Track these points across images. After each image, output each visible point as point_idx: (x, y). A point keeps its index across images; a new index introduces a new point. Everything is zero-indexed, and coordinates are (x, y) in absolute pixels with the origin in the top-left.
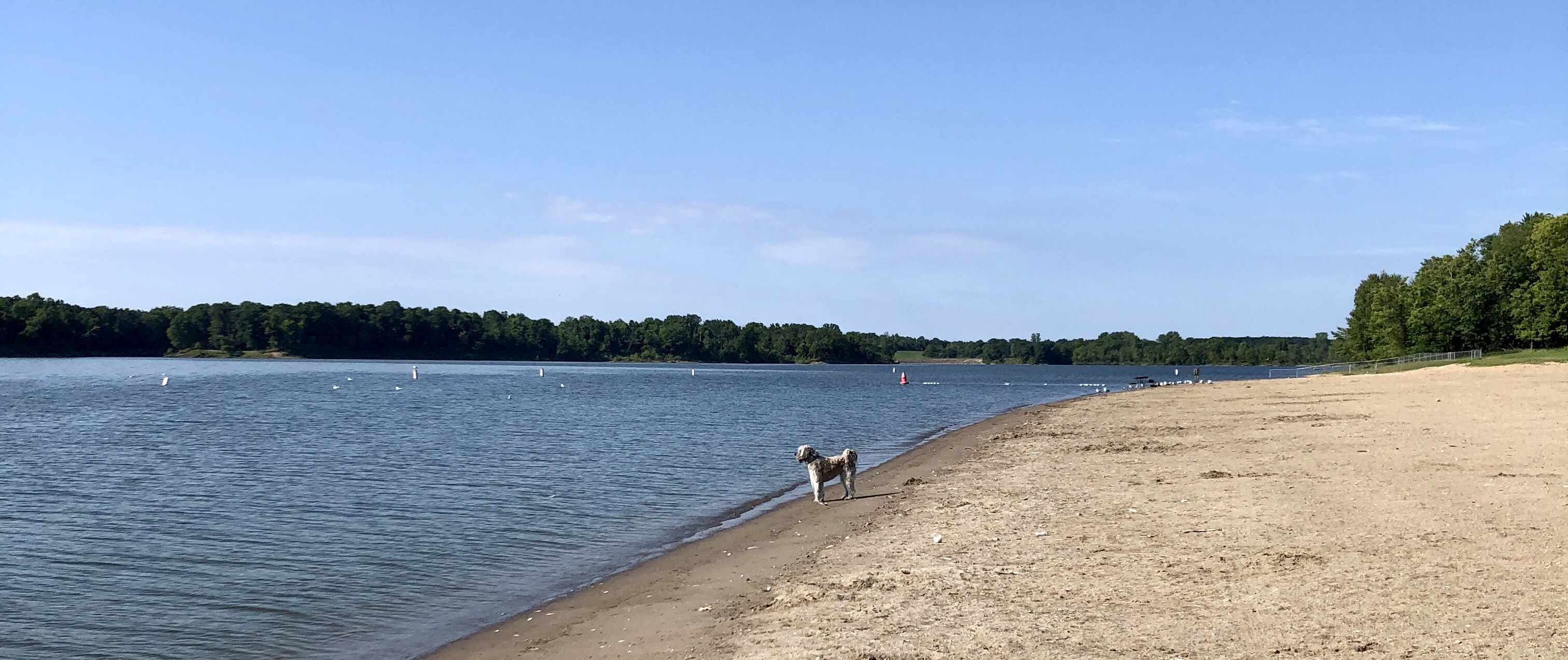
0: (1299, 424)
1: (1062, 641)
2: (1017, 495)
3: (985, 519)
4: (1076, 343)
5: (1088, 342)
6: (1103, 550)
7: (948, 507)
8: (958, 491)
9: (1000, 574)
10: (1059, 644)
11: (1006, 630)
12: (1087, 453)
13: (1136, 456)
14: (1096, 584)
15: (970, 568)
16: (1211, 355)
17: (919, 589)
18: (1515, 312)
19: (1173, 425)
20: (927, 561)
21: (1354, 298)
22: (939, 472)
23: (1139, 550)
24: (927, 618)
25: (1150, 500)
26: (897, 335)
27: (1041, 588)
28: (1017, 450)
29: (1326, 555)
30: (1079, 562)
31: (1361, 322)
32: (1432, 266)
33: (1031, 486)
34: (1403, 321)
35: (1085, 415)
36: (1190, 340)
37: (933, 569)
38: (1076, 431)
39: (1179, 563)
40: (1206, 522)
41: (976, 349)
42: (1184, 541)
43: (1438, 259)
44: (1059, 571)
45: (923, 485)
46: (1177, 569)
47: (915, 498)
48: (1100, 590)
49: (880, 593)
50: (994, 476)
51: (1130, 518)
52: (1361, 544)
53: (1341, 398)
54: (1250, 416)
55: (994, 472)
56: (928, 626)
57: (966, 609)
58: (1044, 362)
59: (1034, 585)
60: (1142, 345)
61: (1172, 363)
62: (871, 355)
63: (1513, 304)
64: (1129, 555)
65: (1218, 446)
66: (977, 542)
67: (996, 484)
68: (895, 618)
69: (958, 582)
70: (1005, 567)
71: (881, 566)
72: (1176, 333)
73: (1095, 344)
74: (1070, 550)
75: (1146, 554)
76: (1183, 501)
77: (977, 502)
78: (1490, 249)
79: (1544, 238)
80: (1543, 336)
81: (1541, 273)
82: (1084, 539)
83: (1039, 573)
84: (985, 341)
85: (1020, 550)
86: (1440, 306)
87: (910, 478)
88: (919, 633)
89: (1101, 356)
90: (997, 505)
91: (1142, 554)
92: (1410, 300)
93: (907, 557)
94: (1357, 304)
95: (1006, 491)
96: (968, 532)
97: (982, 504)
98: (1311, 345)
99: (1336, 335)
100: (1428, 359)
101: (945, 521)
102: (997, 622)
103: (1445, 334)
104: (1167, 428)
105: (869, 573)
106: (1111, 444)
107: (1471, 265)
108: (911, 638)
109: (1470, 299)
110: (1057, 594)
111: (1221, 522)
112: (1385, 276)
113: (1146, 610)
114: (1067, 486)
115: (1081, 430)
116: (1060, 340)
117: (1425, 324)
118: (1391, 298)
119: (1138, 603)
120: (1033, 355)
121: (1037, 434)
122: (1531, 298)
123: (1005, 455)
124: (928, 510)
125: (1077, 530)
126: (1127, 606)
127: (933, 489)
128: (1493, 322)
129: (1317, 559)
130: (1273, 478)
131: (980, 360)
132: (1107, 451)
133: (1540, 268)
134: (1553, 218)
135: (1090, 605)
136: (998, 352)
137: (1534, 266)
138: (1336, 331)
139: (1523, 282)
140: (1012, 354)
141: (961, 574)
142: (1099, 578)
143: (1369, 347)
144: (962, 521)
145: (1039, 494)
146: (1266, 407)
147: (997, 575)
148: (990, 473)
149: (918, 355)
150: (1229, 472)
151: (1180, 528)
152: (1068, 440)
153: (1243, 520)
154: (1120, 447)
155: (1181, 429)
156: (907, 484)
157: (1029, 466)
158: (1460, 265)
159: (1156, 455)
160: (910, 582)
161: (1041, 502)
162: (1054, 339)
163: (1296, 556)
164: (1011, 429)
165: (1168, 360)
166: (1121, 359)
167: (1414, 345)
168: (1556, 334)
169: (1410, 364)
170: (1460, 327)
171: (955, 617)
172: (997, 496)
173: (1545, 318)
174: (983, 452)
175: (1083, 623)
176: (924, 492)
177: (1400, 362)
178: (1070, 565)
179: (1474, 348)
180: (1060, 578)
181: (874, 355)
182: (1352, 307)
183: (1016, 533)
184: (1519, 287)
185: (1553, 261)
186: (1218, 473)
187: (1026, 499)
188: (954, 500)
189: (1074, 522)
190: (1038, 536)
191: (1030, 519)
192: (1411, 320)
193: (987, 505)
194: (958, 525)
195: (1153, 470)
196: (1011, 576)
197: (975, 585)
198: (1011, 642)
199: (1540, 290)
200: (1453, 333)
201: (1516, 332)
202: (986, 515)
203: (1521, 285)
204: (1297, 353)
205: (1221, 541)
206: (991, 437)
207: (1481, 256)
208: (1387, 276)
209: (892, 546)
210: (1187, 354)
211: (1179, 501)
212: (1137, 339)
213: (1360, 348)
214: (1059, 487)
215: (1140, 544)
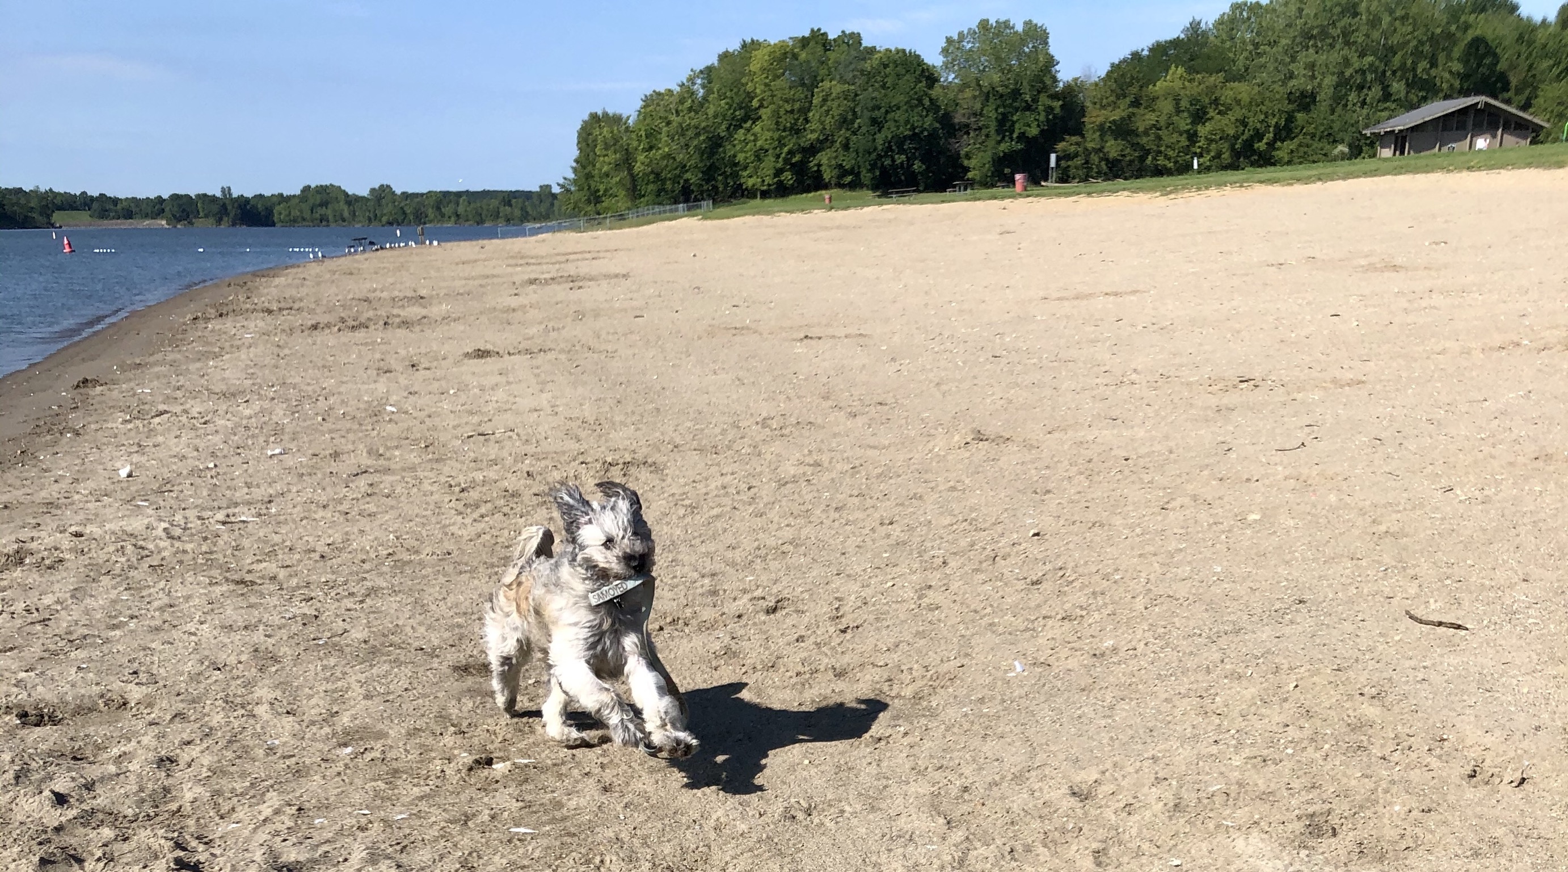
0: (554, 287)
1: (337, 639)
2: (234, 395)
3: (193, 434)
4: (275, 199)
5: (289, 198)
6: (366, 472)
7: (138, 419)
8: (150, 394)
9: (224, 523)
10: (335, 648)
11: (246, 628)
12: (315, 332)
13: (377, 334)
14: (368, 529)
15: (178, 518)
16: (430, 212)
17: (101, 561)
18: (740, 157)
19: (410, 294)
20: (112, 510)
21: (576, 141)
22: (123, 368)
23: (413, 469)
24: (116, 617)
25: (410, 393)
26: (51, 190)
27: (288, 543)
28: (225, 333)
29: (660, 459)
30: (335, 493)
31: (587, 171)
32: (653, 102)
33: (251, 382)
34: (630, 169)
35: (302, 285)
36: (406, 196)
37: (121, 524)
38: (296, 306)
39: (473, 485)
40: (490, 420)
41: (156, 207)
42: (471, 450)
43: (659, 94)
44: (309, 511)
45: (101, 388)
46: (474, 495)
47: (91, 408)
48: (376, 539)
49: (36, 576)
50: (198, 369)
51: (390, 420)
52: (693, 440)
53: (588, 256)
54: (495, 280)
55: (198, 365)
56: (118, 633)
57: (180, 591)
58: (241, 224)
59: (277, 539)
60: (352, 201)
61: (390, 224)
62: (22, 217)
63: (738, 148)
64: (403, 478)
65: (472, 318)
66: (185, 472)
67: (203, 381)
68: (63, 622)
69: (162, 544)
70: (230, 511)
71: (39, 525)
72: (388, 186)
73: (297, 201)
74: (319, 475)
75: (426, 474)
76: (452, 392)
77: (178, 409)
78: (710, 83)
79: (763, 70)
80: (769, 185)
81: (762, 111)
82: (336, 455)
83: (282, 518)
84: (165, 196)
85: (249, 480)
86: (667, 150)
87: (81, 379)
88: (104, 648)
89: (307, 215)
90: (208, 413)
91: (420, 474)
92: (635, 144)
93: (81, 505)
94: (580, 149)
95: (217, 391)
96: (171, 457)
97: (186, 411)
98: (535, 200)
99: (562, 186)
100: (660, 212)
101: (136, 441)
102: (231, 613)
103: (674, 183)
104: (405, 297)
105: (18, 541)
106: (343, 320)
107: (693, 101)
108: (90, 659)
109: (695, 142)
110: (314, 551)
111: (509, 419)
112: (606, 114)
113: (449, 569)
114: (298, 380)
115: (302, 304)
116: (255, 196)
117: (652, 172)
118: (616, 141)
119: (435, 557)
120: (228, 215)
121: (247, 310)
122: (755, 141)
123: (210, 339)
124: (109, 425)
125: (324, 443)
126: (421, 563)
127: (115, 393)
128: (719, 169)
129: (651, 466)
130: (551, 356)
131: (164, 222)
132: (339, 330)
133: (761, 106)
134: (769, 45)
135: (367, 566)
136: (184, 210)
137: (755, 103)
138: (562, 181)
139: (745, 122)
140: (201, 214)
141: (165, 529)
142: (369, 519)
143: (598, 200)
144: (160, 439)
145: (263, 392)
146: (510, 270)
147: (219, 526)
148: (193, 367)
149: (84, 216)
150: (496, 350)
151: (458, 432)
152: (289, 317)
153: (536, 414)
154: (355, 323)
155: (422, 298)
156: (78, 386)
157: (243, 355)
158: (682, 101)
159: (401, 332)
160: (86, 550)
161: (267, 404)
162: (249, 194)
163: (624, 463)
164: (214, 306)
165: (384, 219)
166: (330, 218)
167: (644, 196)
168: (781, 182)
169: (641, 219)
170: (688, 175)
171: (161, 609)
172: (205, 398)
173: (769, 164)
174: (179, 337)
175: (362, 602)
176: (103, 398)
177: (631, 216)
178: (323, 499)
179: (703, 199)
180: (314, 523)
181: (26, 217)
182: (575, 153)
183: (239, 454)
184: (742, 127)
185: (773, 96)
186: (484, 352)
187: (247, 401)
188: (147, 407)
189: (316, 430)
190: (271, 457)
191: (257, 431)
192: (638, 168)
193: (194, 412)
194: (155, 446)
195: (403, 352)
196: (241, 525)
197: (189, 547)
198: (256, 650)
199: (763, 132)
200: (682, 182)
201: (743, 180)
202: (194, 428)
203: (745, 126)
204: (522, 209)
205: (520, 448)
206: (189, 316)
207: (702, 91)
208: (607, 114)
209: (56, 486)
210: (404, 213)
211: (448, 393)
212: (346, 194)
213: (589, 201)
214: (289, 381)
215: (413, 458)
